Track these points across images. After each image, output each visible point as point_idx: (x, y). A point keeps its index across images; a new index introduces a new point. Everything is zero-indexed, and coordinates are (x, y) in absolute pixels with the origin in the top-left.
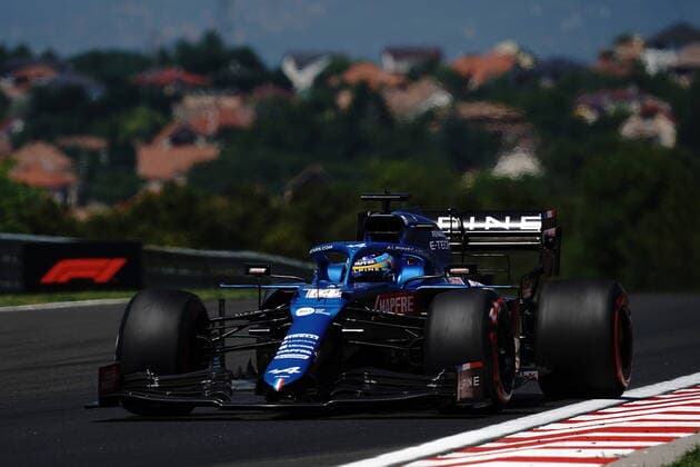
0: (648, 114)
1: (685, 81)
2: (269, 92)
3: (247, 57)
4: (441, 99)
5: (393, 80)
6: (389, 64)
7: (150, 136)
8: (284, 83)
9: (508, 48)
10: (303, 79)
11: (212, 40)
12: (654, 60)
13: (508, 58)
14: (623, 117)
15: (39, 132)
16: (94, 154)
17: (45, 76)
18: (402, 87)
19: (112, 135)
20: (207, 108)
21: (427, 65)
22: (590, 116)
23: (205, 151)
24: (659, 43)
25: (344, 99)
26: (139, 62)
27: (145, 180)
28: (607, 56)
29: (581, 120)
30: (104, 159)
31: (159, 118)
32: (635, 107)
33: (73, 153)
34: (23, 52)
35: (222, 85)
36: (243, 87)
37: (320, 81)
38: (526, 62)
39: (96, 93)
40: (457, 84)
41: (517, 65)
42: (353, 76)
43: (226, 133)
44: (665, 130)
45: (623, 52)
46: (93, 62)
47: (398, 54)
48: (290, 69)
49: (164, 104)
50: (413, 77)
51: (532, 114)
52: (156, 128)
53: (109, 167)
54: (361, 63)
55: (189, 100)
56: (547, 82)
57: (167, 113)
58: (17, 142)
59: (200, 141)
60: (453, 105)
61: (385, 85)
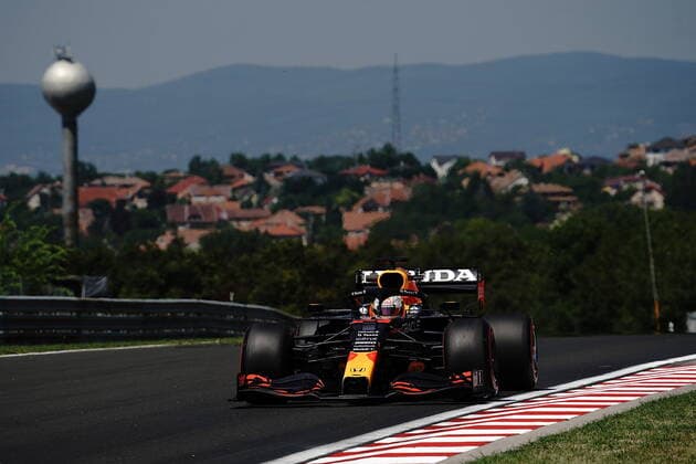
0: (648, 190)
1: (670, 170)
2: (421, 179)
3: (409, 158)
4: (524, 181)
5: (496, 171)
6: (493, 161)
7: (349, 207)
8: (433, 174)
9: (565, 151)
10: (442, 171)
11: (389, 149)
12: (653, 159)
13: (565, 156)
14: (633, 192)
15: (286, 205)
16: (318, 216)
17: (291, 172)
18: (501, 175)
19: (329, 207)
20: (386, 189)
21: (516, 162)
22: (613, 192)
23: (381, 214)
24: (655, 149)
25: (465, 182)
26: (349, 162)
27: (346, 232)
28: (624, 156)
29: (607, 194)
30: (324, 218)
31: (356, 194)
32: (640, 186)
33: (304, 216)
34: (280, 158)
35: (394, 175)
36: (406, 176)
37: (452, 172)
38: (575, 159)
39: (320, 180)
40: (535, 173)
41: (570, 161)
42: (470, 169)
43: (395, 204)
44: (658, 200)
45: (634, 154)
46: (321, 163)
47: (499, 156)
48: (435, 165)
49: (359, 187)
50: (507, 169)
51: (577, 190)
52: (354, 201)
53: (326, 224)
54: (476, 161)
55: (374, 185)
56: (587, 172)
57: (361, 192)
58: (275, 210)
59: (380, 209)
60: (529, 185)
61: (489, 174)
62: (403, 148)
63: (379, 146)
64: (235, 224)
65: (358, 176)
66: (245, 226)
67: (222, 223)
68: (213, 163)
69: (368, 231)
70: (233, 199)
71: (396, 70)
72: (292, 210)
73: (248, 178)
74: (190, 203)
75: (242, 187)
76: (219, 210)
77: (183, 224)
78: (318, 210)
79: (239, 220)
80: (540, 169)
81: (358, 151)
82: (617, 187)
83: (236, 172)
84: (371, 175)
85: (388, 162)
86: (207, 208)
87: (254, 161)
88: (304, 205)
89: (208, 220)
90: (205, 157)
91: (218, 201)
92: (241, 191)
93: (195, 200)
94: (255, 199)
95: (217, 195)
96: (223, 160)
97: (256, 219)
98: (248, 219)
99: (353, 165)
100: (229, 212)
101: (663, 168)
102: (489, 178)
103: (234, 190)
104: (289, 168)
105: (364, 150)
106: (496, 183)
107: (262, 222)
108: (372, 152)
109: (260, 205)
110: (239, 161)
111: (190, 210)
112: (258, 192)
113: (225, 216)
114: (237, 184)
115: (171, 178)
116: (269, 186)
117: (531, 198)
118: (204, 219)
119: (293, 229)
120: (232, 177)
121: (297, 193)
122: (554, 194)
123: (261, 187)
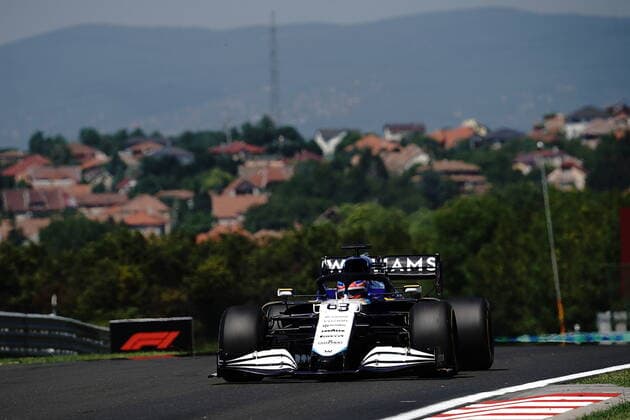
0: (566, 167)
1: (592, 144)
2: (304, 157)
3: (290, 133)
4: (423, 159)
5: (391, 147)
6: (389, 136)
7: (220, 189)
8: (318, 151)
9: (471, 123)
10: (328, 147)
11: (267, 122)
12: (573, 130)
13: (471, 129)
14: (549, 170)
15: (146, 188)
16: (184, 202)
17: (151, 150)
18: (397, 150)
19: (196, 190)
20: (263, 169)
21: (415, 136)
22: (526, 169)
23: (259, 198)
24: (575, 119)
25: (355, 160)
26: (219, 138)
27: (216, 220)
28: (539, 128)
29: (519, 172)
30: (191, 204)
31: (228, 176)
32: (557, 162)
33: (168, 202)
34: (138, 133)
35: (272, 152)
36: (287, 153)
37: (340, 148)
38: (483, 132)
39: (187, 159)
40: (436, 149)
41: (476, 134)
42: (360, 144)
43: (272, 185)
44: (578, 178)
45: (550, 125)
46: (187, 140)
47: (394, 129)
48: (320, 141)
49: (232, 167)
50: (404, 143)
51: (485, 168)
52: (226, 184)
53: (194, 210)
54: (367, 135)
55: (250, 164)
56: (497, 146)
57: (234, 173)
58: (132, 195)
59: (256, 192)
60: (430, 163)
61: (384, 150)
62: (282, 120)
63: (255, 119)
64: (84, 211)
65: (230, 154)
66: (96, 214)
67: (70, 211)
68: (59, 140)
69: (241, 218)
70: (84, 182)
71: (273, 30)
72: (153, 193)
73: (101, 157)
74: (30, 187)
75: (93, 168)
76: (66, 196)
77: (22, 212)
78: (183, 194)
79: (89, 206)
80: (443, 144)
81: (230, 125)
82: (531, 163)
83: (86, 150)
84: (246, 152)
85: (265, 138)
86: (52, 194)
87: (108, 137)
88: (166, 188)
89: (54, 207)
90: (49, 133)
91: (65, 186)
92: (92, 173)
93: (37, 184)
94: (109, 182)
95: (65, 177)
96: (72, 137)
97: (110, 205)
98: (101, 205)
99: (225, 141)
100: (77, 198)
101: (584, 142)
102: (382, 155)
103: (84, 171)
104: (150, 145)
105: (238, 124)
106: (392, 161)
107: (118, 209)
108: (247, 127)
109: (115, 189)
110: (91, 139)
111: (31, 195)
112: (112, 172)
113: (73, 202)
114: (88, 164)
115: (8, 158)
116: (125, 167)
117: (431, 178)
118: (48, 206)
119: (154, 217)
120: (82, 156)
121: (159, 174)
122: (458, 173)
123: (116, 167)
